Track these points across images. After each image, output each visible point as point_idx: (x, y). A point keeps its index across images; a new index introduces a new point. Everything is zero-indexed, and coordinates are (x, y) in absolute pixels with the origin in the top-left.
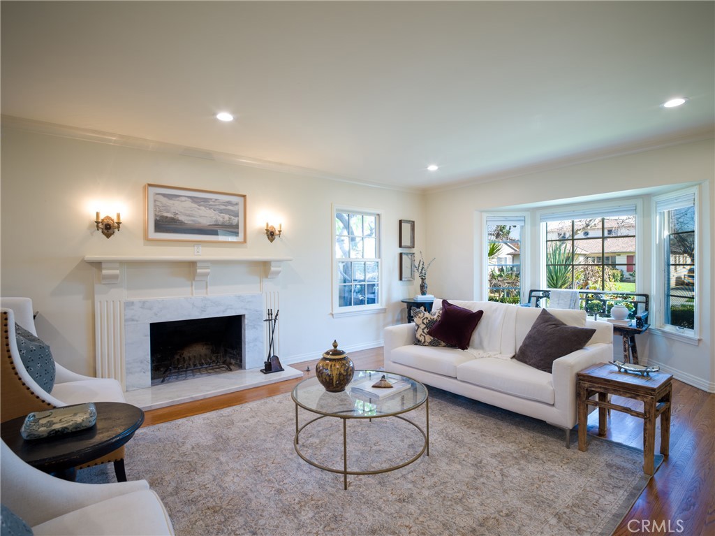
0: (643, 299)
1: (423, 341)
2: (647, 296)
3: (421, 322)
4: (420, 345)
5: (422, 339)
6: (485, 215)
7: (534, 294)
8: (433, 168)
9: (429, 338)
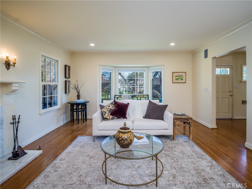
0: (147, 96)
1: (109, 118)
2: (148, 95)
3: (106, 110)
4: (108, 120)
5: (108, 117)
6: (101, 67)
7: (116, 96)
8: (92, 45)
9: (111, 117)
